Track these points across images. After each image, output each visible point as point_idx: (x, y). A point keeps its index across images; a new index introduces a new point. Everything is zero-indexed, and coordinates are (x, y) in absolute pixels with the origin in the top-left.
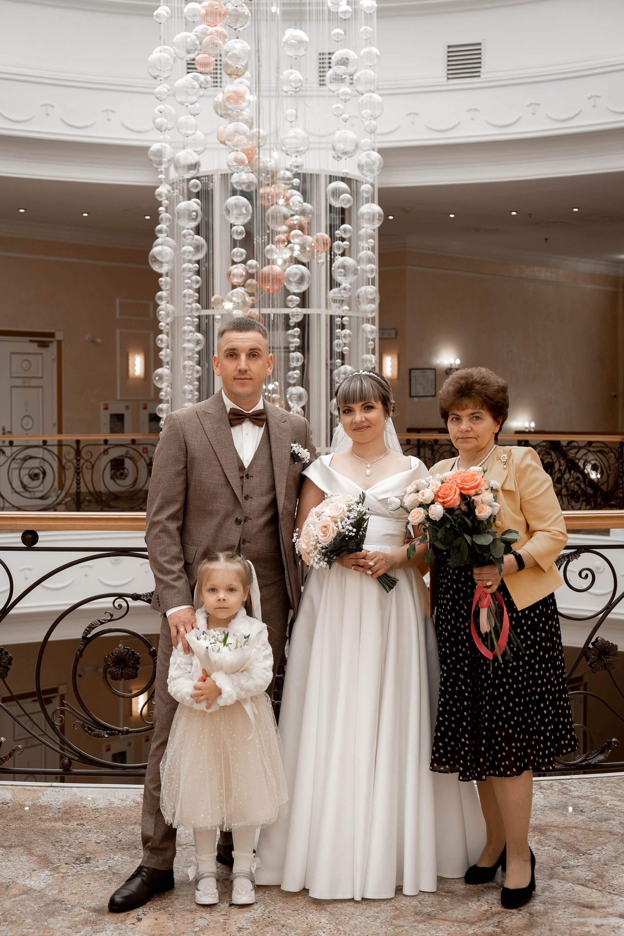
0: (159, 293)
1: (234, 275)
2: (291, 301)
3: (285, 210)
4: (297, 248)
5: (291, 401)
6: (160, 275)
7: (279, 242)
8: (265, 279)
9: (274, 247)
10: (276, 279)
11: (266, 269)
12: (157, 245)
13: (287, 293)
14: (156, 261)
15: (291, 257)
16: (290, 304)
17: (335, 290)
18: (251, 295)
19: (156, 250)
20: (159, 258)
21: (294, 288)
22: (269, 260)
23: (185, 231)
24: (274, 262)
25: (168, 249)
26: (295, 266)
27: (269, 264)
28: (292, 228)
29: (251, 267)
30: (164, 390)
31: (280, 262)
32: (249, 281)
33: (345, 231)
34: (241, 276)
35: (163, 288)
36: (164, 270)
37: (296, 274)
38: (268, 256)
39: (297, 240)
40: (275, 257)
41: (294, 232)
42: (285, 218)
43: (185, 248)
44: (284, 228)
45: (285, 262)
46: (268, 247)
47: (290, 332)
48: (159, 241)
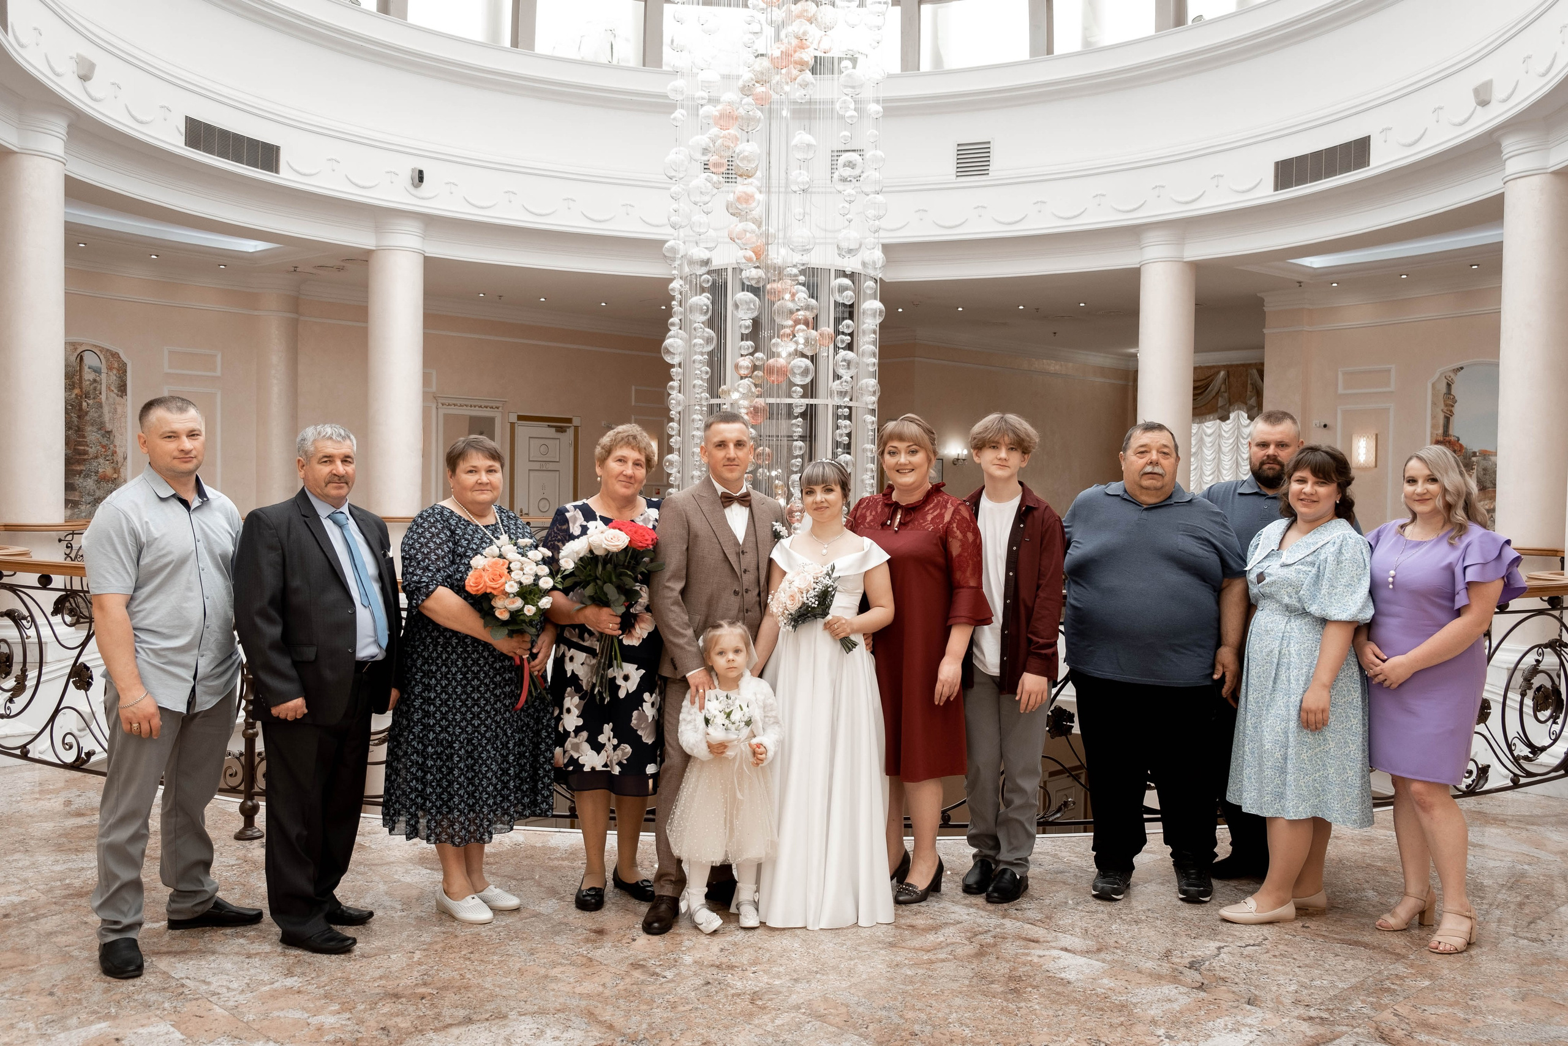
0: (671, 383)
1: (741, 367)
2: (795, 392)
3: (791, 305)
4: (801, 341)
5: (793, 487)
6: (673, 366)
7: (783, 335)
8: (770, 371)
9: (779, 340)
10: (782, 371)
11: (771, 361)
12: (670, 337)
13: (792, 384)
14: (668, 352)
15: (796, 350)
16: (794, 395)
17: (838, 382)
18: (756, 386)
19: (668, 342)
20: (672, 350)
21: (798, 380)
22: (774, 353)
23: (696, 325)
24: (779, 355)
25: (679, 342)
26: (799, 359)
27: (774, 357)
28: (797, 322)
29: (758, 359)
30: (674, 475)
31: (784, 354)
32: (756, 373)
33: (848, 327)
34: (747, 368)
35: (674, 378)
36: (675, 360)
37: (800, 367)
38: (774, 350)
39: (801, 334)
40: (780, 350)
41: (798, 327)
42: (791, 312)
43: (695, 341)
44: (790, 323)
45: (790, 355)
46: (773, 341)
47: (794, 421)
48: (670, 333)
